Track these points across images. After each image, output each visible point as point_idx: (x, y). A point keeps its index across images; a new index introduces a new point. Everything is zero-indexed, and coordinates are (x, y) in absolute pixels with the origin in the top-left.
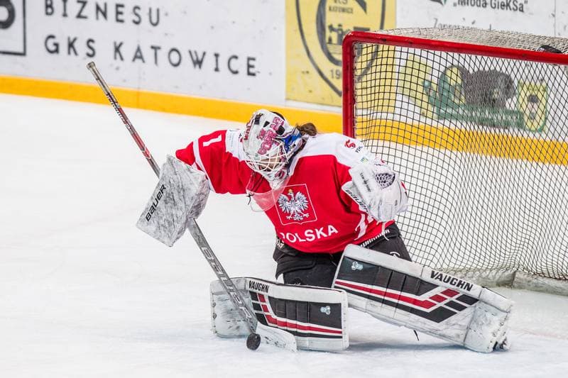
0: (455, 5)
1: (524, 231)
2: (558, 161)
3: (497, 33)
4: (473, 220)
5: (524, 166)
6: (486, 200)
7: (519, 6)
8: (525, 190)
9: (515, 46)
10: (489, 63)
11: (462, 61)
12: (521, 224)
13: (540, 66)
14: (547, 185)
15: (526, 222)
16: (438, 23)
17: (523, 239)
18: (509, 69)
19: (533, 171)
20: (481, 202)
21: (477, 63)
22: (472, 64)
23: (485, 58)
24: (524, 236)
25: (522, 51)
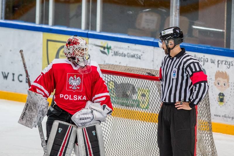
0: (112, 55)
1: (138, 150)
2: (152, 121)
3: (128, 67)
4: (117, 144)
5: (138, 122)
6: (122, 136)
7: (139, 57)
8: (138, 132)
9: (136, 73)
10: (125, 79)
11: (114, 78)
12: (136, 146)
13: (145, 81)
14: (147, 131)
15: (139, 146)
16: (106, 63)
17: (137, 153)
18: (133, 82)
19: (142, 124)
20: (120, 137)
21: (120, 79)
22: (118, 80)
23: (123, 77)
24: (137, 151)
25: (138, 75)
